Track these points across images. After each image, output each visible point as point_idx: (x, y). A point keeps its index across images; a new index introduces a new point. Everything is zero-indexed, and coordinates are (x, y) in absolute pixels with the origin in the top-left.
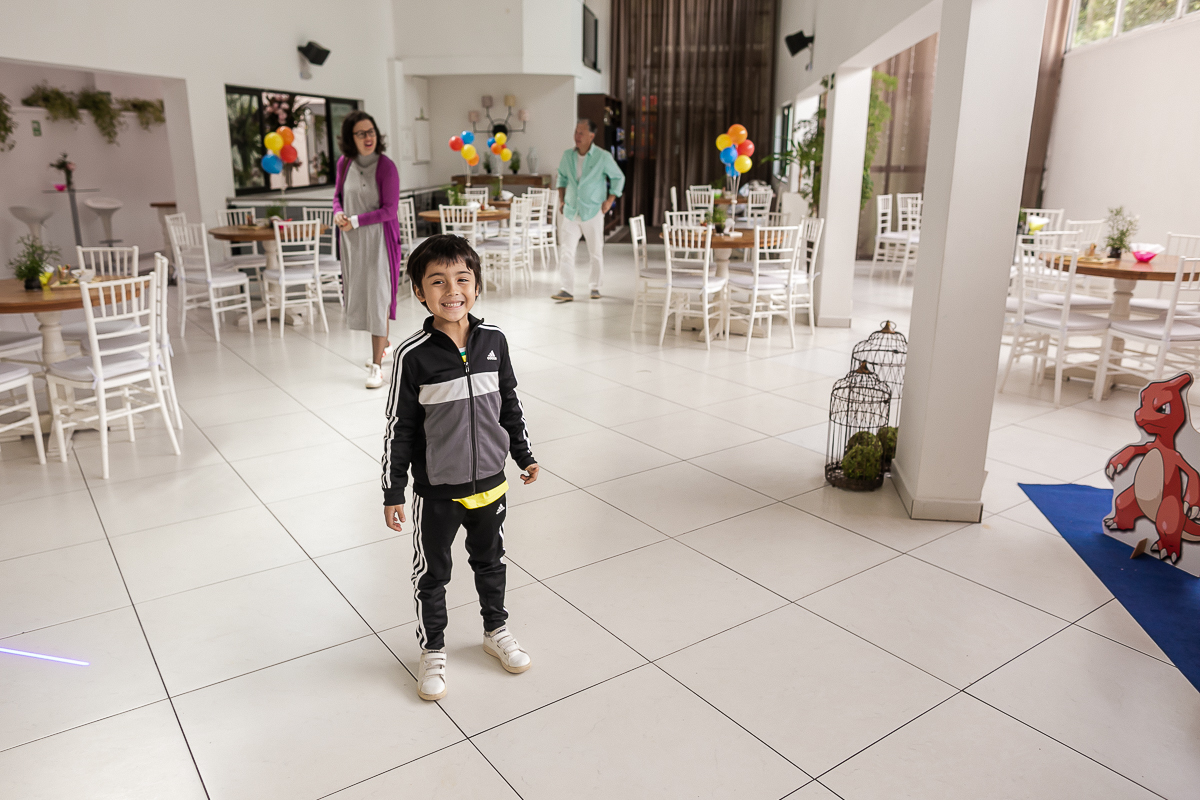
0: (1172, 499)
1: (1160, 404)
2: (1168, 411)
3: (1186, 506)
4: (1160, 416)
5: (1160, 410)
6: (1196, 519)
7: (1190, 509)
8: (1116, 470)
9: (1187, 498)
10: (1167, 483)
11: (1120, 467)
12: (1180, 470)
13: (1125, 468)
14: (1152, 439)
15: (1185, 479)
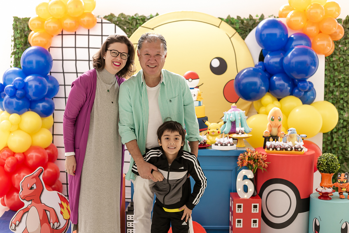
0: (45, 225)
1: (31, 186)
2: (35, 187)
3: (52, 224)
4: (32, 191)
5: (31, 188)
6: (57, 227)
7: (54, 225)
8: (16, 225)
9: (51, 221)
10: (41, 219)
11: (17, 223)
12: (45, 210)
13: (20, 222)
14: (30, 202)
15: (48, 213)
